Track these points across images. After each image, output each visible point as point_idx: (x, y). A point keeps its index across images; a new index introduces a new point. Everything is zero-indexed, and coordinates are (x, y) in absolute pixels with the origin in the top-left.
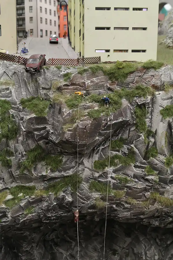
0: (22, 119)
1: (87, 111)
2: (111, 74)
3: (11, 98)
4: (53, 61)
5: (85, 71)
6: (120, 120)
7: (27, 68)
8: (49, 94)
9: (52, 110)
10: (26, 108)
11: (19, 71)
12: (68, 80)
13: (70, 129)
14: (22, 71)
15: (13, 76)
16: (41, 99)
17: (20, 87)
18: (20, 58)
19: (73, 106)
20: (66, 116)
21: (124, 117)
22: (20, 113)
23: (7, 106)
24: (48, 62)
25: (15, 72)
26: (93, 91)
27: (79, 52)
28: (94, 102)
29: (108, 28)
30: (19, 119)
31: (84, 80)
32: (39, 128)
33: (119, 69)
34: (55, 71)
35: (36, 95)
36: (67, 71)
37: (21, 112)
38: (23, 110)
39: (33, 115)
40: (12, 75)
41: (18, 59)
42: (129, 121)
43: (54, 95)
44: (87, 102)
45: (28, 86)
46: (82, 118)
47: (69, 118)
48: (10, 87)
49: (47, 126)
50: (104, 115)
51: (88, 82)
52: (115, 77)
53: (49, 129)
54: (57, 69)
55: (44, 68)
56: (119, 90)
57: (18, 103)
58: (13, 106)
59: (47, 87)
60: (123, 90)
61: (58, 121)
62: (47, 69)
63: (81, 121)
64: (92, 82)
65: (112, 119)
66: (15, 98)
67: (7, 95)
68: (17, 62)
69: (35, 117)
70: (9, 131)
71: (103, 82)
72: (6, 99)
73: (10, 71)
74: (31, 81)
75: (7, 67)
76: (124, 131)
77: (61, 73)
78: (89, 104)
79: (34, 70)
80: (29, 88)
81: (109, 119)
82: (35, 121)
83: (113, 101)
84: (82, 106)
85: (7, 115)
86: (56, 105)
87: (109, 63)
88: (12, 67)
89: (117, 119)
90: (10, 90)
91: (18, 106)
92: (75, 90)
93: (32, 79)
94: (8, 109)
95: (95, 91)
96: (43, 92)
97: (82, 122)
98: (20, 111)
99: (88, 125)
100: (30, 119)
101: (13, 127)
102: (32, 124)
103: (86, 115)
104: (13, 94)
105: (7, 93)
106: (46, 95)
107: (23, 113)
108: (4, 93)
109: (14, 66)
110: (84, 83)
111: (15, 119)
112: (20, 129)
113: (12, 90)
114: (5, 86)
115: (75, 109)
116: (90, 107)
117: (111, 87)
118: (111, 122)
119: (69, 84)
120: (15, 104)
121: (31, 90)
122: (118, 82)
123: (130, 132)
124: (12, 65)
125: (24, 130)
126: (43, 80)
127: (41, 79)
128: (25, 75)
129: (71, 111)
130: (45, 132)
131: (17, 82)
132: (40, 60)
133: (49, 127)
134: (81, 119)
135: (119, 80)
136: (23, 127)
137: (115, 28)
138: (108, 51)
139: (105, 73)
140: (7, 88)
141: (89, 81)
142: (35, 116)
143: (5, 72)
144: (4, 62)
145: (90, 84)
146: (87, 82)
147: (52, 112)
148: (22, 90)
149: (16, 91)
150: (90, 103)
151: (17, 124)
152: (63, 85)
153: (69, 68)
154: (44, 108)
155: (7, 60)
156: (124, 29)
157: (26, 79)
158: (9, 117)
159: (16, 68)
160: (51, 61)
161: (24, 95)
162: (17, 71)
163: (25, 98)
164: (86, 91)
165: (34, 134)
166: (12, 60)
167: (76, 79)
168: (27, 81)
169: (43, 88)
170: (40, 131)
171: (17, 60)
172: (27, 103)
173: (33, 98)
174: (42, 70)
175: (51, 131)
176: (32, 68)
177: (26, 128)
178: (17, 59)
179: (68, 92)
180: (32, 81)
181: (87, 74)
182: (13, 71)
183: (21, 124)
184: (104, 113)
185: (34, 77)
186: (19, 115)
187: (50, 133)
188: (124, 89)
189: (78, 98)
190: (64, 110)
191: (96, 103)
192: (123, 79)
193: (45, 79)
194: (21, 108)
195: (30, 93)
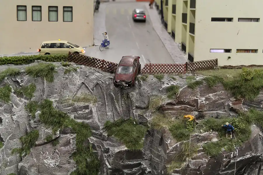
0: (107, 151)
1: (201, 144)
2: (234, 88)
3: (90, 121)
4: (152, 68)
5: (198, 83)
6: (248, 156)
7: (116, 82)
8: (146, 116)
9: (149, 139)
10: (113, 136)
11: (104, 82)
12: (174, 97)
13: (177, 169)
14: (107, 83)
15: (95, 88)
16: (135, 123)
17: (104, 104)
18: (105, 63)
19: (181, 137)
20: (170, 151)
21: (253, 152)
22: (105, 143)
23: (84, 131)
24: (144, 70)
25: (98, 84)
26: (209, 112)
27: (181, 42)
28: (212, 131)
29: (230, 20)
30: (102, 150)
31: (197, 97)
32: (131, 164)
33: (246, 80)
34: (155, 83)
35: (127, 116)
36: (172, 83)
37: (106, 141)
38: (108, 139)
39: (124, 148)
40: (93, 88)
41: (102, 64)
42: (260, 156)
43: (152, 117)
44: (201, 131)
45: (116, 103)
46: (195, 155)
47: (176, 153)
48: (91, 105)
49: (142, 163)
50: (225, 151)
51: (202, 100)
52: (241, 93)
53: (145, 166)
54: (157, 80)
55: (139, 79)
56: (246, 111)
57: (101, 128)
58: (94, 131)
59: (143, 106)
60: (252, 111)
61: (159, 156)
62: (144, 80)
63: (193, 159)
64: (207, 99)
65: (237, 154)
66: (97, 121)
67: (86, 116)
68: (100, 68)
69: (126, 150)
70: (87, 167)
71: (223, 99)
72: (84, 120)
73: (91, 81)
74: (120, 97)
75: (87, 77)
76: (252, 170)
77: (163, 87)
78: (204, 134)
79: (127, 85)
80: (118, 107)
81: (232, 156)
82: (126, 155)
83: (239, 129)
84: (193, 137)
85: (85, 145)
86: (156, 133)
87: (230, 67)
88: (93, 77)
89: (244, 155)
90: (90, 108)
91: (102, 131)
92: (183, 111)
93: (122, 94)
94: (86, 136)
95: (212, 112)
96: (136, 113)
97: (195, 161)
98: (103, 140)
99: (203, 165)
100: (119, 152)
101: (93, 161)
102: (121, 159)
103: (201, 150)
104: (94, 114)
105: (85, 112)
106: (142, 117)
107: (108, 142)
108: (82, 112)
109: (96, 74)
110: (196, 101)
111: (96, 150)
112: (103, 164)
113: (92, 108)
114: (83, 103)
115: (185, 142)
116: (206, 138)
117: (235, 107)
118: (235, 160)
119: (174, 102)
120: (97, 128)
121: (120, 109)
122: (245, 100)
123: (261, 171)
124: (93, 74)
125: (109, 167)
126: (138, 96)
127: (134, 95)
128: (111, 88)
129: (179, 144)
130: (139, 170)
131: (100, 98)
132: (134, 68)
133: (144, 164)
134: (193, 157)
135: (247, 97)
136: (108, 162)
137: (239, 19)
138: (228, 51)
139: (226, 86)
140: (86, 106)
141: (204, 99)
142: (126, 148)
143: (83, 83)
144: (81, 68)
145: (204, 102)
146: (200, 99)
147: (150, 142)
148: (107, 109)
149: (98, 110)
150: (205, 131)
151: (99, 158)
152: (166, 103)
153: (174, 79)
154: (138, 137)
155: (85, 65)
156: (252, 20)
157: (113, 94)
158: (89, 148)
159: (100, 77)
160: (149, 68)
161: (110, 116)
162: (101, 82)
163: (112, 121)
164: (199, 112)
165: (123, 172)
166: (92, 65)
167: (186, 96)
168: (114, 96)
169: (137, 108)
170: (132, 168)
171: (100, 65)
172: (114, 129)
173: (123, 122)
174: (137, 82)
175: (148, 170)
176: (124, 81)
177: (112, 164)
178: (100, 63)
179: (174, 114)
180: (122, 97)
181: (201, 88)
182: (95, 82)
183: (105, 159)
184: (226, 147)
185: (125, 92)
186: (103, 146)
187: (147, 172)
188: (254, 111)
189: (188, 125)
190: (169, 142)
191: (214, 132)
192: (252, 96)
193: (141, 94)
194: (106, 135)
195: (119, 113)
